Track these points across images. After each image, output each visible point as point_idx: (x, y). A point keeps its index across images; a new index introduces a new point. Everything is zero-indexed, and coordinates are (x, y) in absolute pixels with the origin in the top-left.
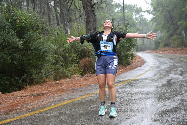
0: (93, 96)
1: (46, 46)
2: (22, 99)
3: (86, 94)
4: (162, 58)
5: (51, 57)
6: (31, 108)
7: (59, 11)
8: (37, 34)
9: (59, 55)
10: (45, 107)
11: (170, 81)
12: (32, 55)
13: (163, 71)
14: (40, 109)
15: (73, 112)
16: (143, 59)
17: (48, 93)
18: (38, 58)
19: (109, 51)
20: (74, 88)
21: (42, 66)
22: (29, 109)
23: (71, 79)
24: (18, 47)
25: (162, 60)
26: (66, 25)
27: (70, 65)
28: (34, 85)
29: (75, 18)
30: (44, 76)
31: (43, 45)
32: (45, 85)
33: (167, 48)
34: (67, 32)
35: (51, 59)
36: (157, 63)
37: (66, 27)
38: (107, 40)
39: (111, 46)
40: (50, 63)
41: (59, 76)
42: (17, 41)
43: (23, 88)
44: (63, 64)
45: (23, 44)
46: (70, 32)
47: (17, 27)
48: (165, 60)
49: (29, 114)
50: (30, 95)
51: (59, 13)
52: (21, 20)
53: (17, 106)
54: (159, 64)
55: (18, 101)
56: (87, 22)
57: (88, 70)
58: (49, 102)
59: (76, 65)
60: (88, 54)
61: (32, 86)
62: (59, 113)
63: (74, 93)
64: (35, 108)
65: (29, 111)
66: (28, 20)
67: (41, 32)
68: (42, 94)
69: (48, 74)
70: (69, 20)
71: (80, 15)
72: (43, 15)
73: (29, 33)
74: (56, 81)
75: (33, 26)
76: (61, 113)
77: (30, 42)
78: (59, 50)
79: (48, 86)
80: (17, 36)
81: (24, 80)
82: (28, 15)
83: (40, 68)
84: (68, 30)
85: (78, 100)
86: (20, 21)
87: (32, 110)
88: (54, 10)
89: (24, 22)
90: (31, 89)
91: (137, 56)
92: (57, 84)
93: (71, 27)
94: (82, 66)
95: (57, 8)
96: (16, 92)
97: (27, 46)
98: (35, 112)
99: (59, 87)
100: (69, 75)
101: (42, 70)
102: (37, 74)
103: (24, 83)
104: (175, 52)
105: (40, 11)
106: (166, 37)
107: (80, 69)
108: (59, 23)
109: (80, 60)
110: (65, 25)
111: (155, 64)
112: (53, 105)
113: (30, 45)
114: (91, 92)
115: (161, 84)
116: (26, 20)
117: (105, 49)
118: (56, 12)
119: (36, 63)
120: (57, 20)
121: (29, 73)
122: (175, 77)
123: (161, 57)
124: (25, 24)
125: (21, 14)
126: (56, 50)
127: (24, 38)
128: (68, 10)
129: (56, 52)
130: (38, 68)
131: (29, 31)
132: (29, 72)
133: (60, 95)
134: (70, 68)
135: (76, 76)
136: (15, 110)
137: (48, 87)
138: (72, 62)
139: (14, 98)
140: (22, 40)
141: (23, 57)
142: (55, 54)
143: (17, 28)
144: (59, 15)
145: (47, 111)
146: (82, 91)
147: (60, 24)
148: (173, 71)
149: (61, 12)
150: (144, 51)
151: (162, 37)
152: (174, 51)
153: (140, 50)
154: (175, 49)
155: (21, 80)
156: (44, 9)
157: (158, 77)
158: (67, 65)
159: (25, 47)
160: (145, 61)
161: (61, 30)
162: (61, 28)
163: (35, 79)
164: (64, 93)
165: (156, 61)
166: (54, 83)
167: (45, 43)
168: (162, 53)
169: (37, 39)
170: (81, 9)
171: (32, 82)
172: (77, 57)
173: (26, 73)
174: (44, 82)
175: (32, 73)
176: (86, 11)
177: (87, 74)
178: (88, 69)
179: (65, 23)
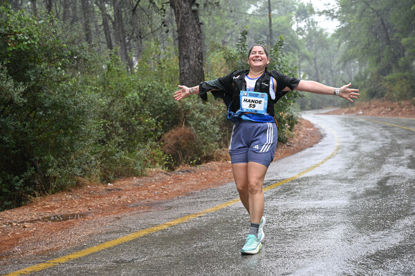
0: (197, 219)
1: (82, 97)
2: (25, 227)
3: (182, 216)
4: (365, 127)
5: (92, 126)
6: (47, 250)
7: (111, 13)
8: (59, 68)
9: (112, 121)
10: (83, 248)
11: (385, 183)
12: (46, 121)
13: (366, 158)
14: (70, 252)
15: (150, 259)
16: (318, 129)
17: (87, 214)
18: (61, 127)
19: (258, 112)
20: (151, 200)
21: (72, 148)
22: (43, 253)
23: (144, 178)
24: (11, 101)
25: (364, 130)
26: (128, 47)
27: (140, 145)
28: (53, 193)
29: (150, 29)
30: (78, 172)
31: (74, 95)
32: (79, 192)
33: (375, 101)
34: (131, 64)
35: (94, 131)
36: (353, 138)
37: (128, 51)
38: (256, 89)
39: (264, 101)
40: (91, 141)
41: (114, 172)
42: (11, 87)
43: (26, 200)
44: (122, 142)
45: (24, 94)
46: (139, 63)
47: (10, 52)
48: (371, 130)
49: (42, 266)
50: (44, 219)
51: (110, 18)
52: (20, 36)
53: (13, 245)
54: (357, 141)
55: (13, 234)
56: (182, 40)
57: (184, 156)
58: (90, 235)
59: (154, 143)
60: (185, 117)
61: (48, 197)
62: (117, 262)
63: (153, 212)
64: (57, 249)
65: (42, 258)
66: (35, 36)
67: (69, 64)
68: (73, 216)
69: (86, 167)
70: (135, 35)
71: (163, 23)
72: (72, 23)
73: (38, 66)
74: (108, 182)
75: (48, 49)
76: (123, 262)
77: (40, 89)
78: (112, 107)
79: (88, 195)
80: (9, 73)
81: (27, 183)
82: (36, 22)
83: (67, 152)
84: (134, 59)
85: (163, 231)
86: (16, 39)
87: (51, 254)
88: (97, 9)
89: (27, 41)
90: (45, 204)
91: (303, 122)
92: (109, 190)
93: (140, 51)
94: (169, 147)
95: (106, 5)
96: (8, 212)
97: (35, 98)
98: (57, 260)
99: (115, 199)
100: (138, 168)
101: (72, 157)
102: (59, 166)
103: (28, 189)
104: (395, 110)
105: (64, 13)
106: (372, 75)
107: (165, 153)
108: (111, 41)
109: (166, 132)
110: (125, 46)
111: (346, 140)
112: (102, 242)
113: (42, 96)
114: (193, 210)
115: (362, 190)
116: (30, 35)
117: (251, 108)
118: (103, 15)
119: (56, 140)
120: (106, 33)
121: (39, 165)
122: (397, 171)
123: (362, 123)
124: (28, 45)
125: (19, 19)
126: (107, 107)
127: (26, 80)
128: (134, 10)
129: (106, 113)
130: (63, 153)
131: (40, 63)
132: (41, 161)
133: (119, 218)
134: (142, 151)
135: (154, 170)
136: (8, 255)
137: (88, 198)
138: (146, 136)
139: (5, 226)
140: (21, 83)
141: (25, 125)
142: (104, 118)
143: (10, 55)
144: (110, 23)
145: (87, 256)
146: (170, 208)
147: (113, 43)
148: (390, 157)
149: (115, 15)
150: (320, 108)
151: (363, 75)
152: (392, 109)
153: (310, 106)
154: (396, 104)
155: (22, 181)
156: (74, 9)
157: (355, 172)
158: (134, 145)
159: (28, 102)
160: (322, 133)
161: (117, 60)
162: (116, 53)
163: (55, 178)
164: (127, 214)
165: (350, 134)
166: (102, 187)
167: (79, 91)
168: (363, 114)
169: (59, 82)
170: (164, 8)
171: (47, 186)
172: (157, 124)
173: (33, 165)
174: (78, 185)
175: (47, 165)
176: (177, 13)
177: (181, 167)
178: (184, 152)
179: (125, 41)
